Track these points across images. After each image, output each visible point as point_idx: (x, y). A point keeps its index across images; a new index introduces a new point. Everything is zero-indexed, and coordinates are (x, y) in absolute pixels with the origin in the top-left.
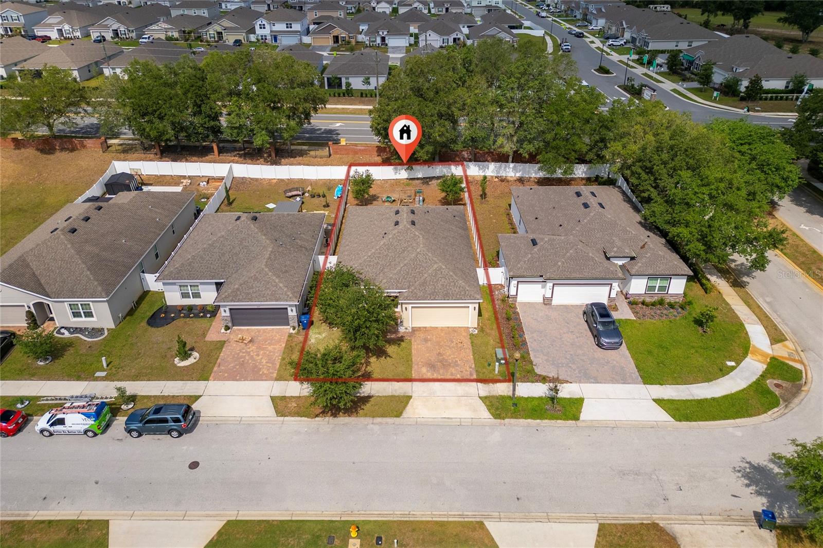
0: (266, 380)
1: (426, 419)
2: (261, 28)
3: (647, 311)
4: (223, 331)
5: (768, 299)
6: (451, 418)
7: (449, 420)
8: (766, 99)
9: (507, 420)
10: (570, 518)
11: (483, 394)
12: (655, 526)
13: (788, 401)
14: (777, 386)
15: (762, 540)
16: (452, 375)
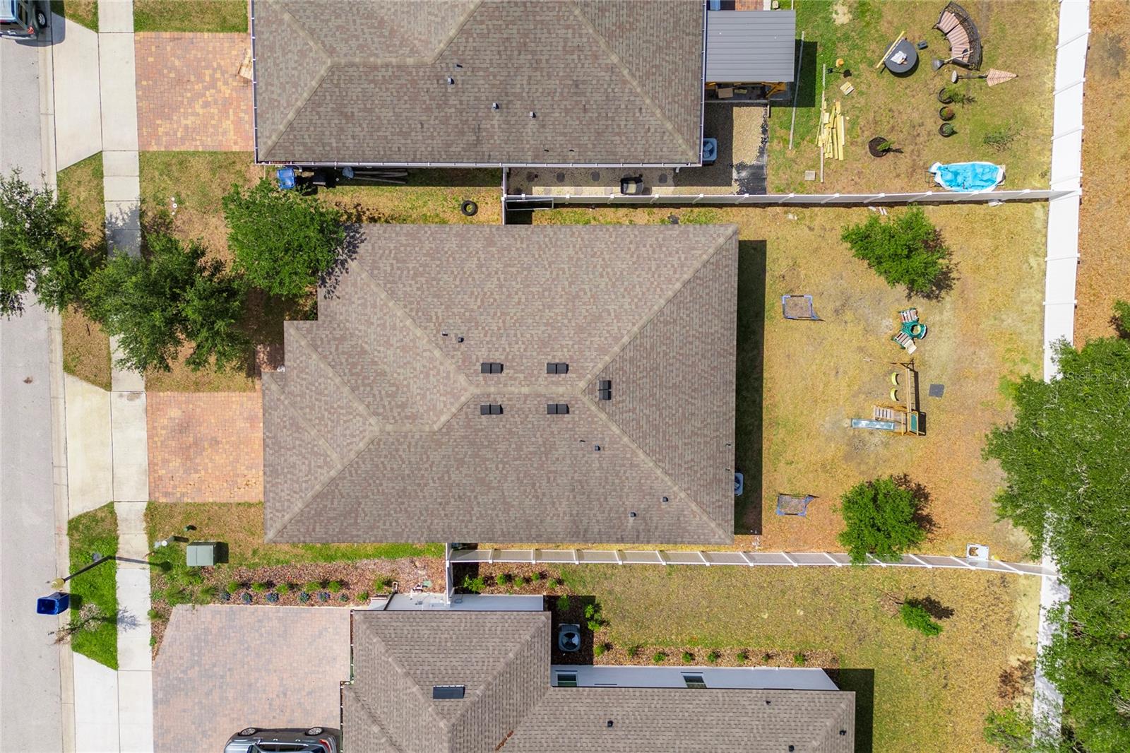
0: (140, 135)
1: (62, 413)
6: (66, 453)
7: (63, 450)
9: (66, 539)
11: (120, 508)
16: (165, 461)
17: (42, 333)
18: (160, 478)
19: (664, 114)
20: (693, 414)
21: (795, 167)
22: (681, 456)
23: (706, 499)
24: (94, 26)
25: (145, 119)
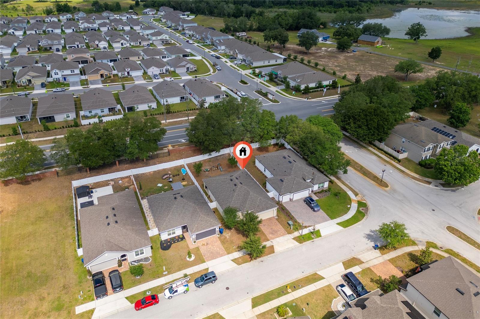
0: (225, 255)
1: (282, 251)
2: (55, 74)
3: (320, 195)
4: (194, 243)
5: (349, 181)
8: (311, 92)
9: (303, 243)
10: (335, 264)
11: (293, 238)
12: (354, 258)
13: (367, 213)
14: (363, 209)
15: (377, 252)
16: (280, 234)
17: (270, 258)
18: (283, 234)
24: (208, 268)
25: (222, 256)
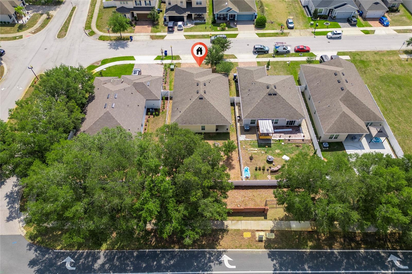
18: (185, 64)
19: (251, 111)
20: (196, 116)
21: (245, 145)
22: (188, 113)
23: (180, 119)
24: (256, 58)
25: (243, 63)
